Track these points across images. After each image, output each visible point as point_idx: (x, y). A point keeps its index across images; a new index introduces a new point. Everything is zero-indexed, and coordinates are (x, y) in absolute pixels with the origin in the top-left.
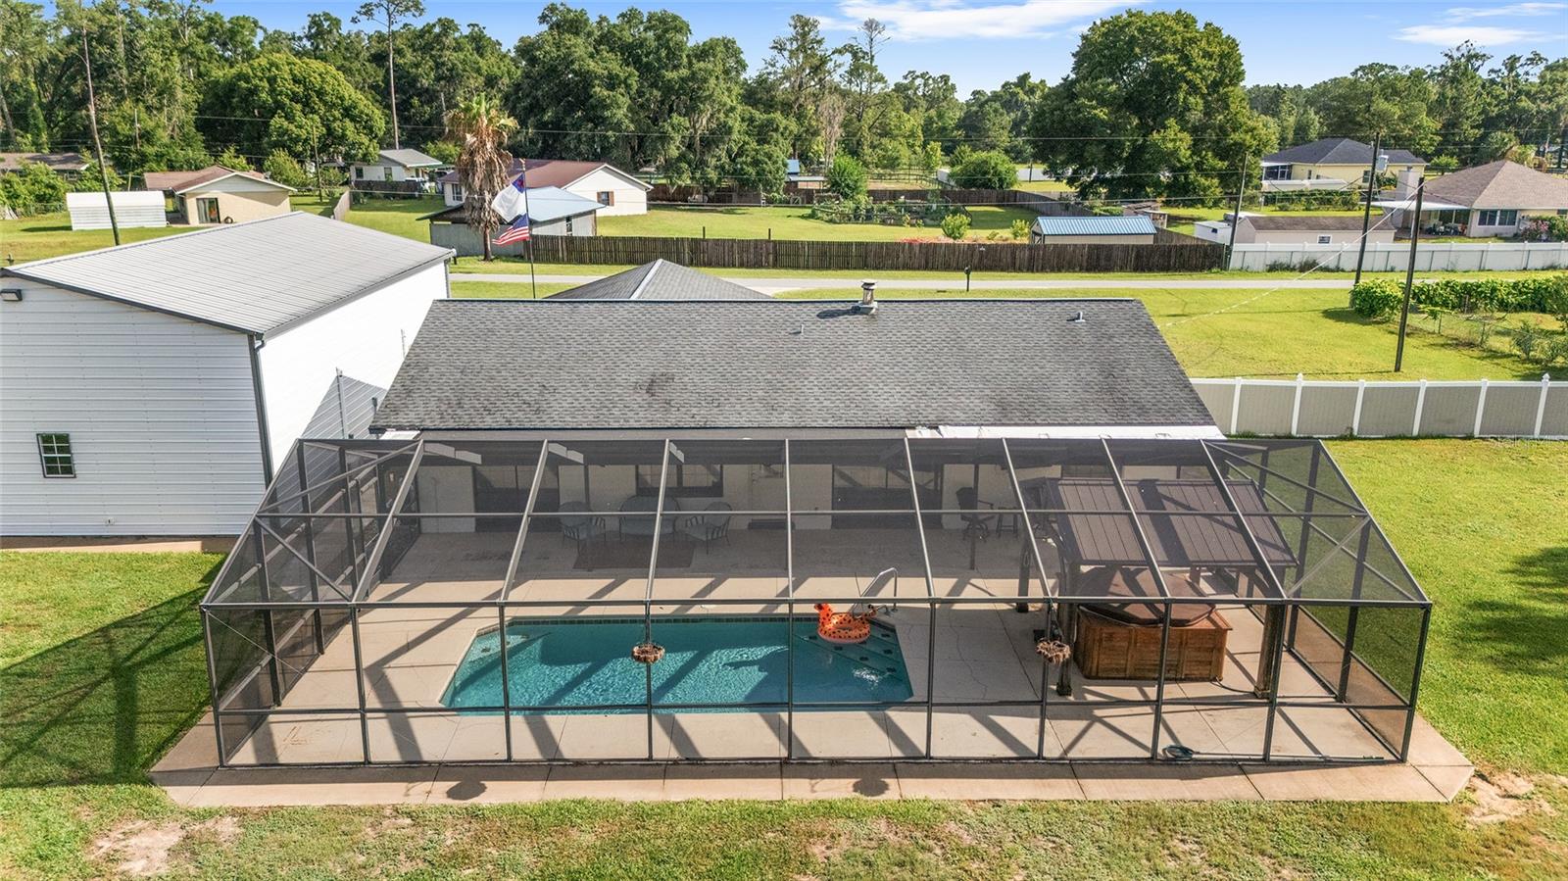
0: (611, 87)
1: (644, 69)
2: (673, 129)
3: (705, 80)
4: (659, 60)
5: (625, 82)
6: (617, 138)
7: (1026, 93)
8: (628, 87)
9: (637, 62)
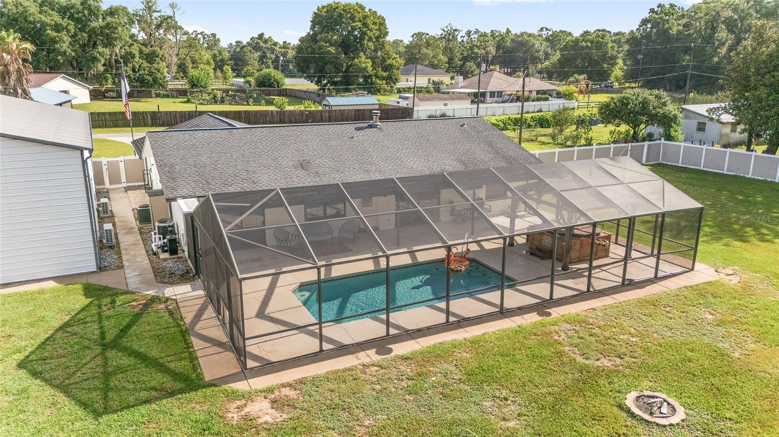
0: (58, 31)
1: (78, 21)
2: (100, 55)
3: (116, 28)
4: (84, 15)
5: (66, 28)
6: (64, 61)
7: (263, 43)
8: (68, 31)
9: (71, 17)
